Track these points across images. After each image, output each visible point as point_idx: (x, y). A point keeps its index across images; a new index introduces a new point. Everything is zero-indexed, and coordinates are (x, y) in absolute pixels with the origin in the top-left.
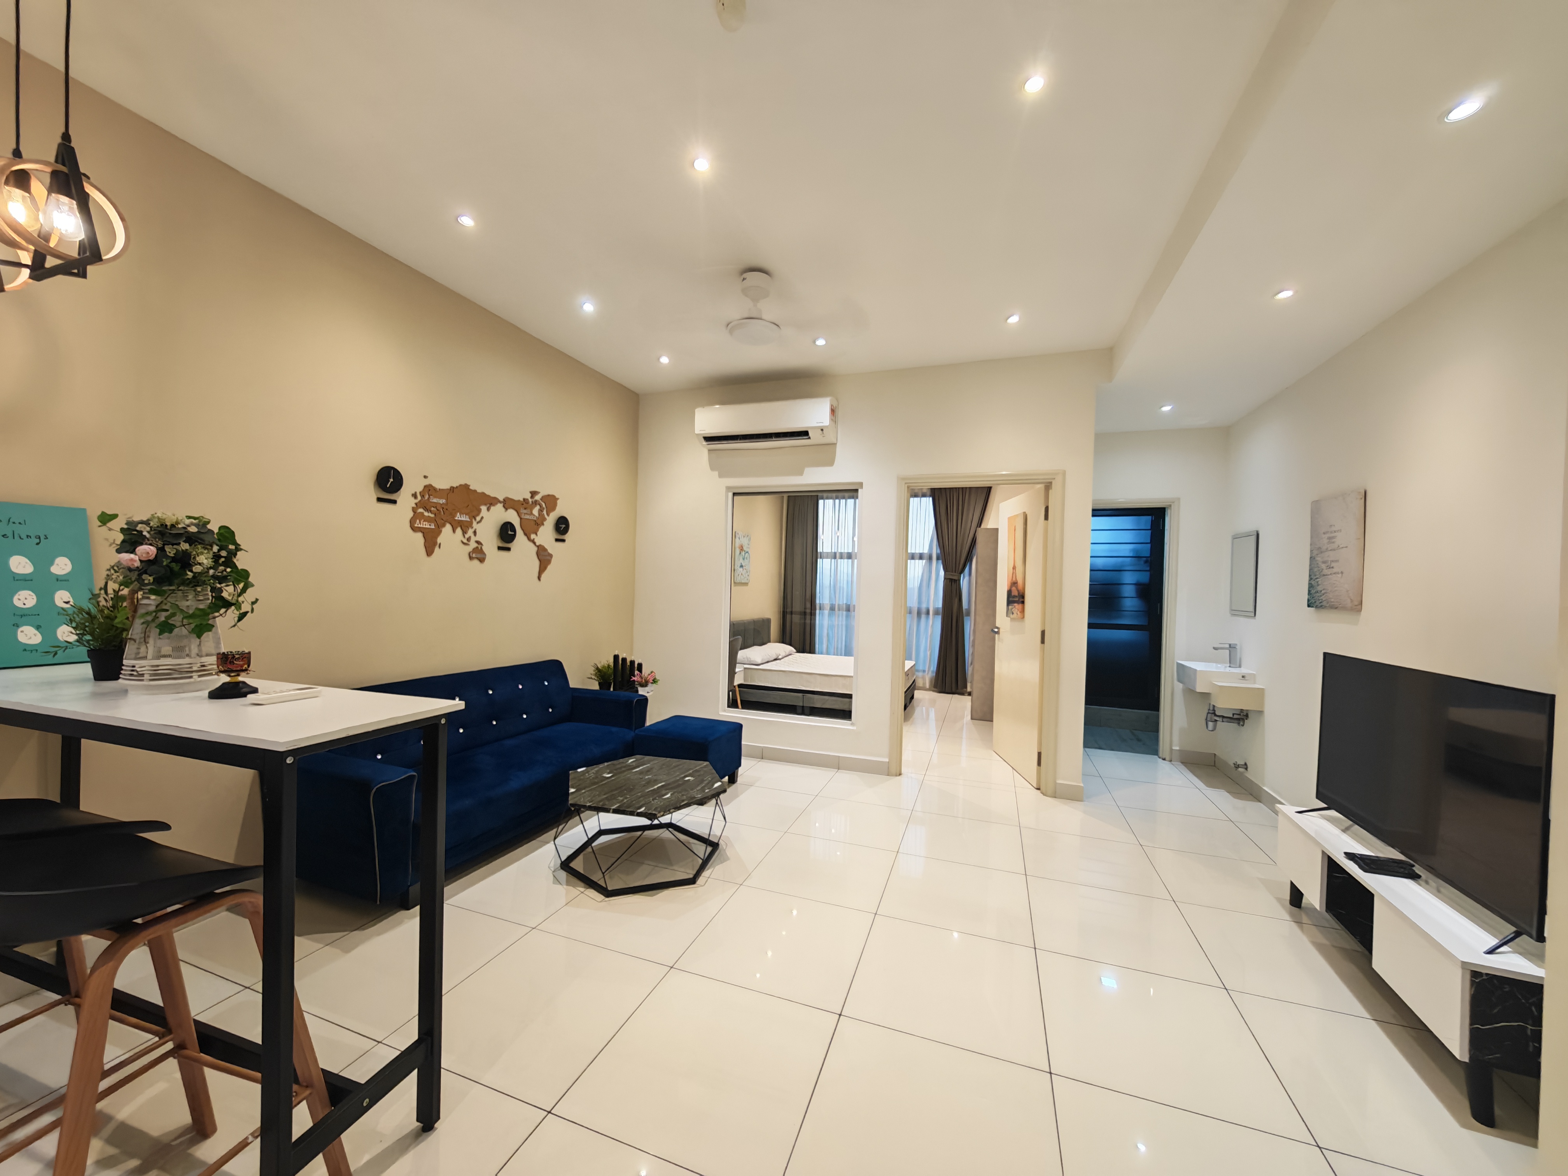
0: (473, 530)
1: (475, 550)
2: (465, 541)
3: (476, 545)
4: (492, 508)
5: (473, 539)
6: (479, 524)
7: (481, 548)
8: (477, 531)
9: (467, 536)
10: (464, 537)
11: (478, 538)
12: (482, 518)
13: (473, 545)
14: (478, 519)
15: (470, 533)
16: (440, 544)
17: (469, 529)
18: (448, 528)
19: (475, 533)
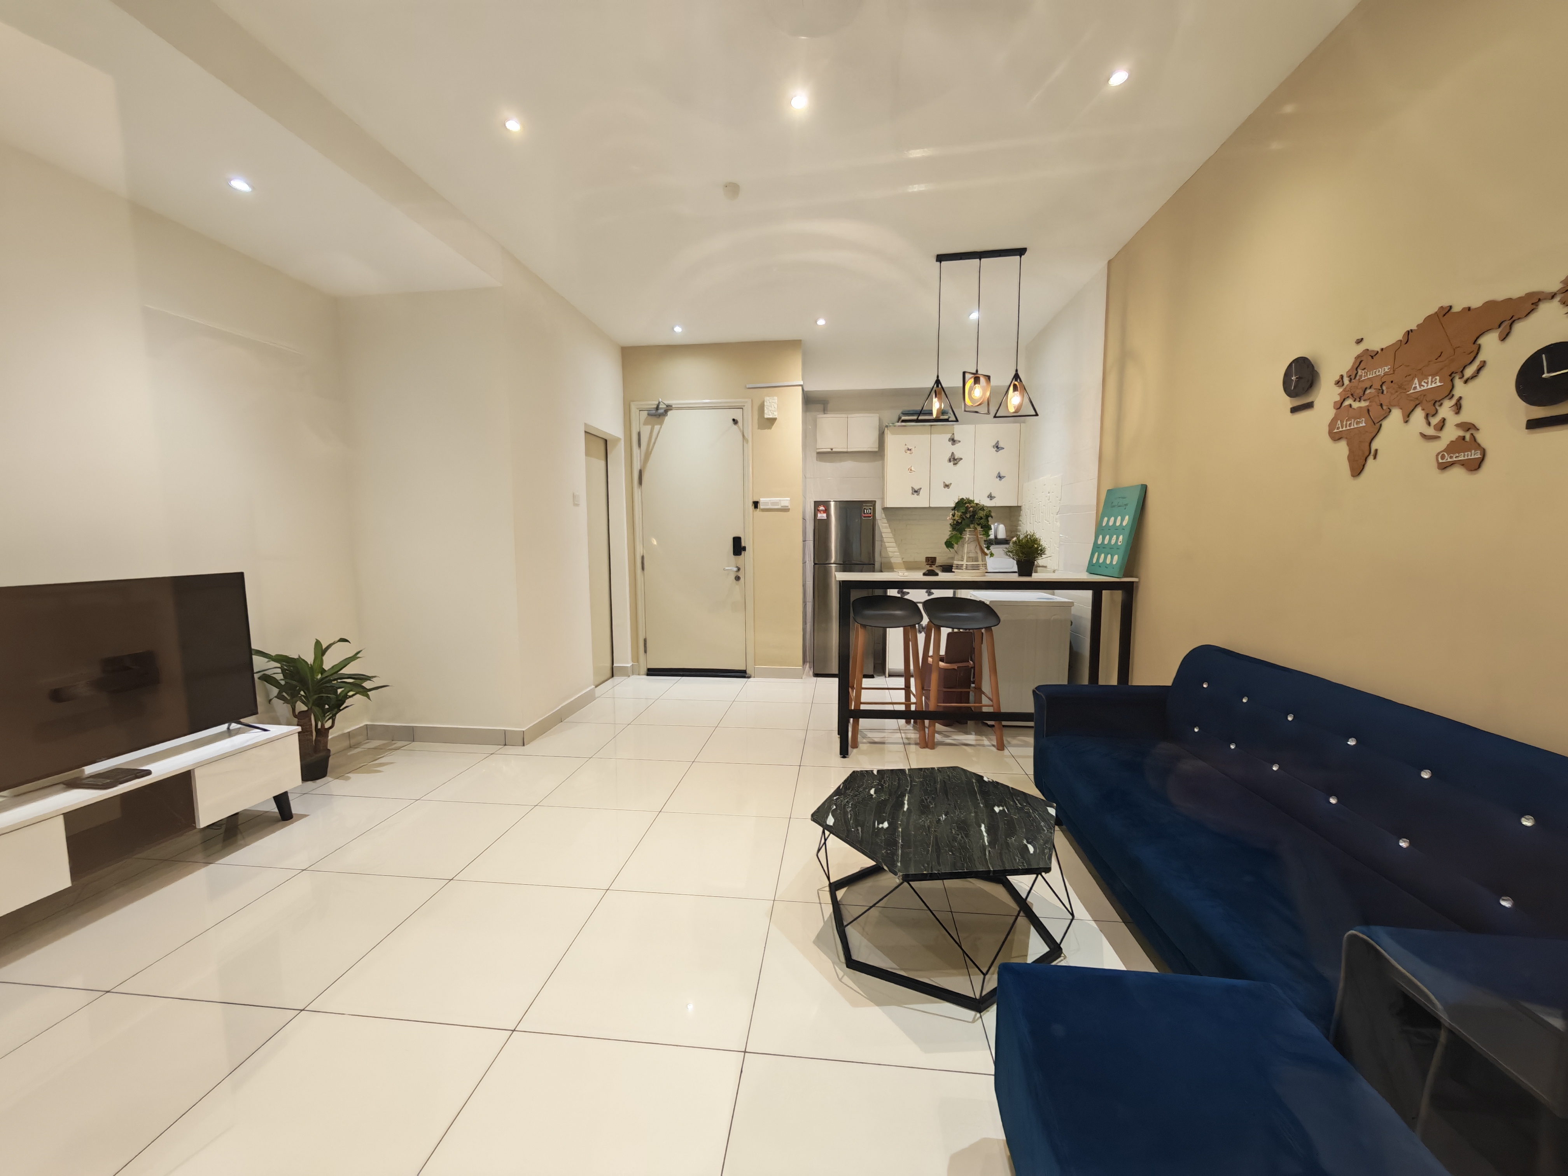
0: (1453, 401)
1: (1455, 446)
2: (1431, 431)
3: (1461, 433)
4: (1519, 327)
5: (1452, 420)
6: (1472, 384)
7: (1473, 437)
8: (1463, 402)
9: (1434, 421)
10: (1429, 424)
11: (1464, 417)
12: (1483, 365)
13: (1451, 434)
14: (1469, 372)
15: (1446, 410)
16: (1376, 451)
17: (1441, 405)
18: (1396, 414)
19: (1458, 408)
